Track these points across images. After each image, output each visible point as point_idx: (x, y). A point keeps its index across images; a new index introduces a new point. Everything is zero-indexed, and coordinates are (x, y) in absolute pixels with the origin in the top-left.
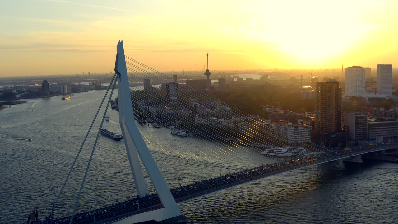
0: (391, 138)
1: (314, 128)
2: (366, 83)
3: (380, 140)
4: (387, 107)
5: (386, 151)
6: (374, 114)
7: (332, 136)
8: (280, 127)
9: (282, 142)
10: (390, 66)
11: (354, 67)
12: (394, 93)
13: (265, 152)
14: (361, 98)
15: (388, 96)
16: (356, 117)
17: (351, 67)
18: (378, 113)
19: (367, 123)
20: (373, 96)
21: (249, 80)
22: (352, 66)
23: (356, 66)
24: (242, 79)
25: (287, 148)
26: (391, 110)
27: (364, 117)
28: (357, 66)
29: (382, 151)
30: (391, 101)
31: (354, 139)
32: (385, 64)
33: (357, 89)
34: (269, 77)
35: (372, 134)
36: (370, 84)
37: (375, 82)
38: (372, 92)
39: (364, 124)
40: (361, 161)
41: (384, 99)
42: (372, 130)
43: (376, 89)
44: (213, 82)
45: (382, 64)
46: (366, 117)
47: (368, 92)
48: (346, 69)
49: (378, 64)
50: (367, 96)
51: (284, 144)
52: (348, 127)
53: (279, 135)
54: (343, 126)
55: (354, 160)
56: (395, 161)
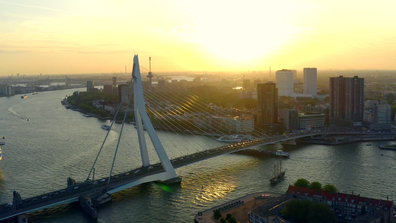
0: (317, 128)
1: (255, 120)
2: (294, 84)
3: (309, 129)
4: (313, 104)
5: (314, 136)
6: (302, 109)
7: (271, 127)
8: (229, 120)
9: (231, 132)
10: (315, 69)
11: (283, 70)
12: (318, 93)
13: (219, 139)
14: (290, 97)
15: (313, 96)
16: (289, 111)
17: (280, 70)
18: (306, 109)
19: (298, 116)
20: (300, 95)
21: (183, 82)
22: (282, 69)
23: (285, 69)
24: (176, 80)
25: (237, 135)
26: (316, 106)
27: (296, 111)
28: (287, 70)
29: (310, 136)
30: (316, 99)
31: (288, 128)
32: (311, 67)
33: (286, 89)
34: (201, 79)
35: (302, 125)
36: (298, 85)
37: (302, 84)
38: (300, 92)
39: (296, 117)
40: (295, 144)
41: (310, 98)
42: (302, 122)
43: (303, 90)
44: (153, 83)
45: (308, 67)
46: (297, 111)
47: (296, 92)
48: (276, 72)
49: (304, 68)
50: (295, 96)
51: (234, 133)
52: (282, 119)
53: (228, 126)
54: (279, 119)
55: (290, 143)
56: (320, 143)
